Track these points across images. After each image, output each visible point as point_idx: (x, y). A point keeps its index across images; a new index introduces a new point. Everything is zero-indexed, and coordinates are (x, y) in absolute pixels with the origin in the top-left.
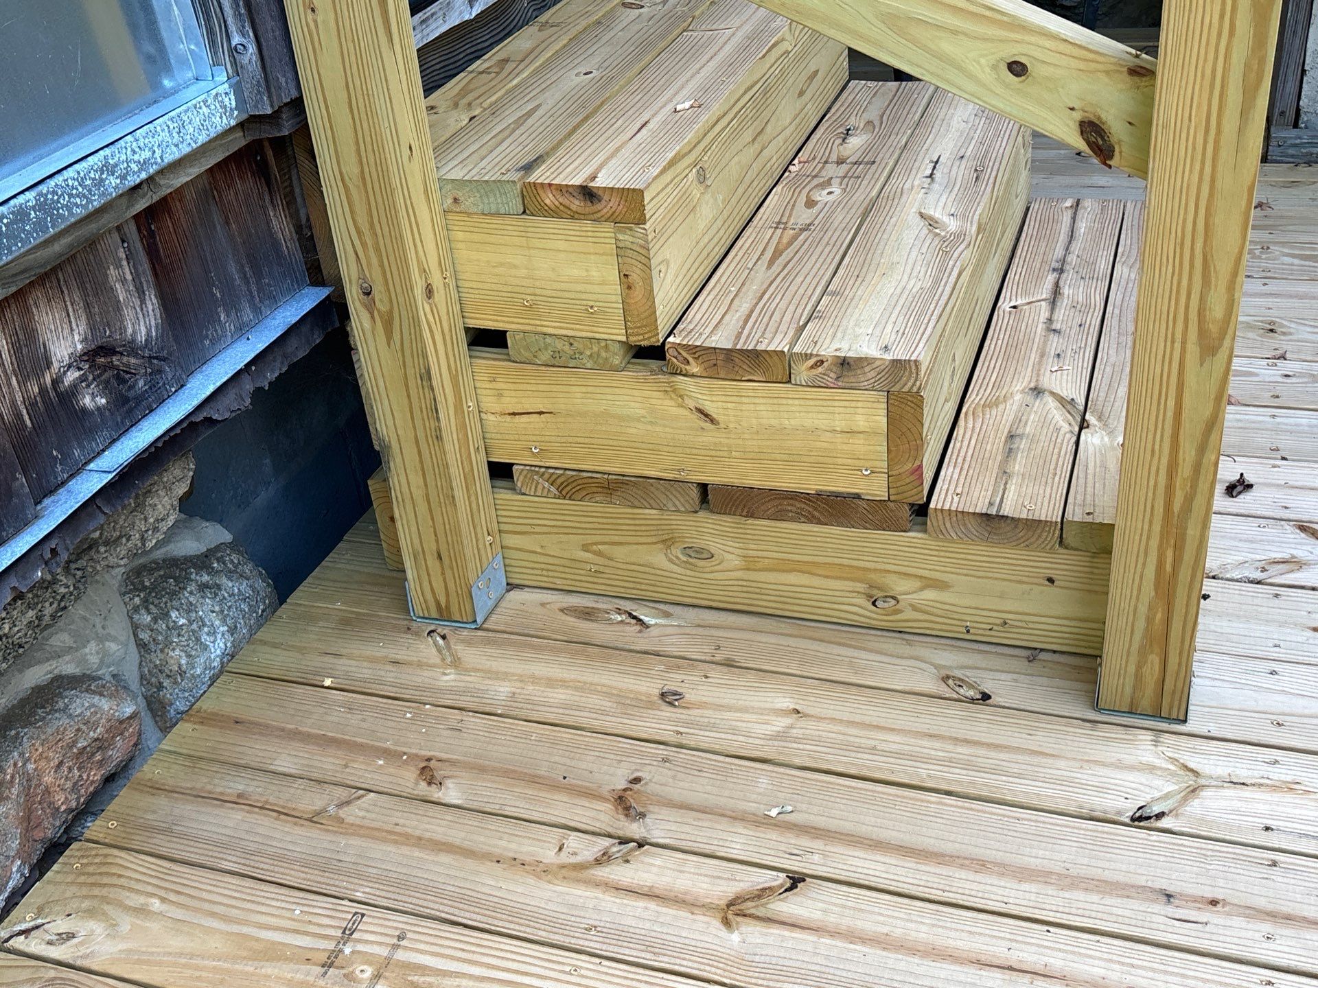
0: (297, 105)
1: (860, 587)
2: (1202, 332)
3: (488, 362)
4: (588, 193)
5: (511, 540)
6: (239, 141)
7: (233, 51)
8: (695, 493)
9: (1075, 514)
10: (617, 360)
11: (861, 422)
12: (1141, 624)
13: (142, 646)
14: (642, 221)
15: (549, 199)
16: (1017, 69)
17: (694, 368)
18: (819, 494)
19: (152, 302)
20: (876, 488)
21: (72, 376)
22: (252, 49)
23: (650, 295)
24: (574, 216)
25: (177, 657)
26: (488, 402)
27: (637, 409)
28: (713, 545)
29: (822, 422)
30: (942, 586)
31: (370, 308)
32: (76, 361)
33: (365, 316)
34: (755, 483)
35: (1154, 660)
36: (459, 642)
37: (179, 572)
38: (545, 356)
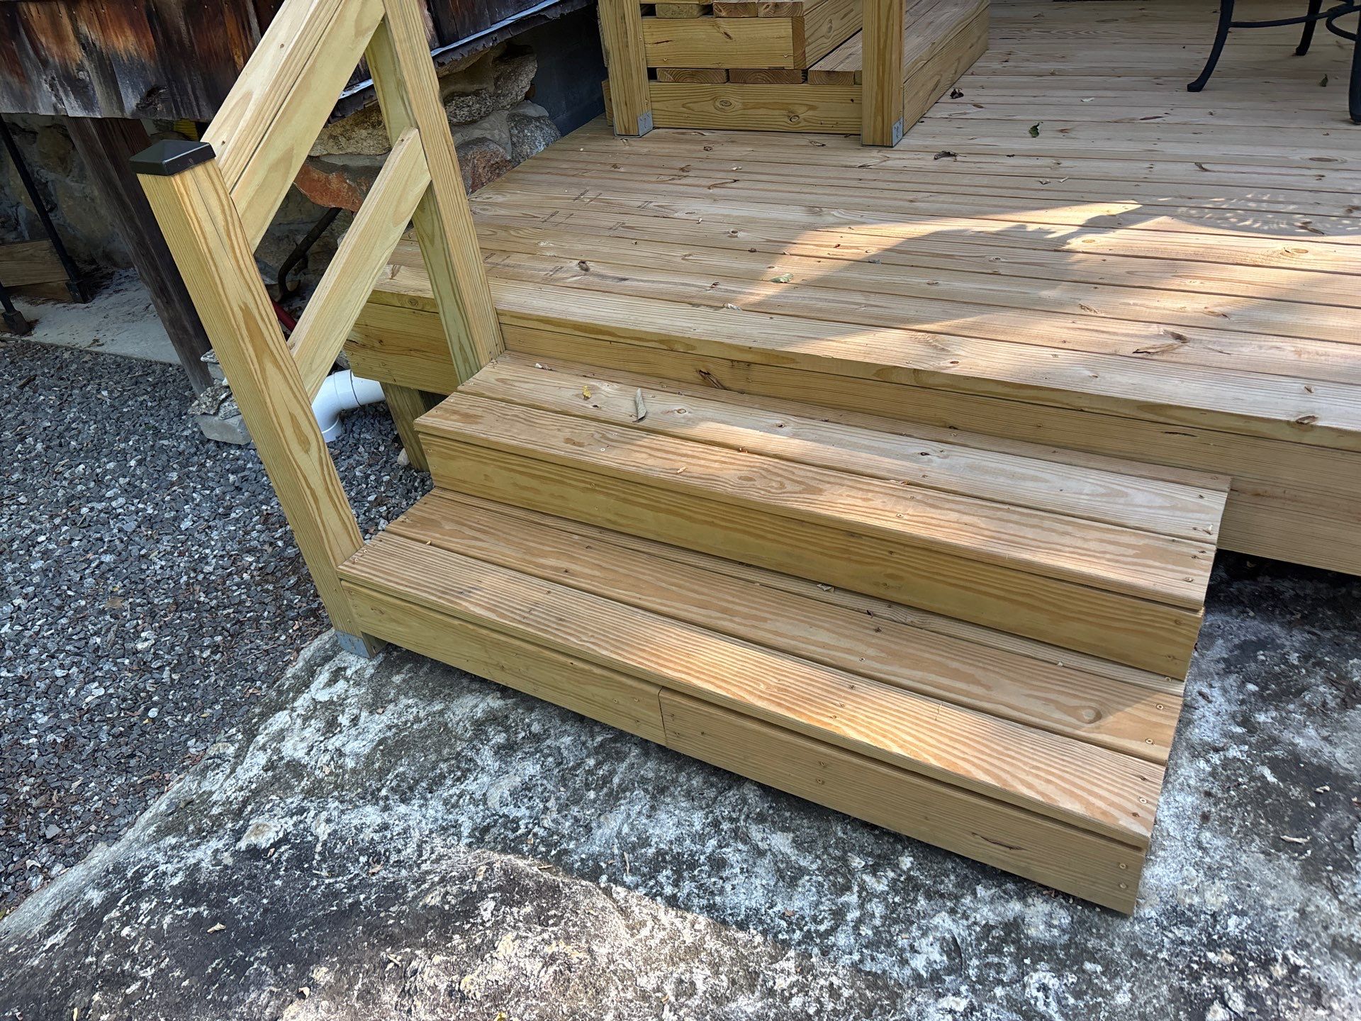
1: (785, 112)
3: (649, 19)
5: (656, 105)
8: (724, 74)
10: (695, 13)
11: (783, 34)
12: (874, 102)
13: (513, 144)
17: (724, 14)
18: (770, 69)
20: (789, 64)
25: (526, 149)
26: (649, 39)
27: (704, 36)
28: (732, 100)
29: (769, 34)
30: (814, 108)
34: (745, 66)
35: (879, 118)
36: (632, 141)
37: (529, 119)
38: (669, 15)
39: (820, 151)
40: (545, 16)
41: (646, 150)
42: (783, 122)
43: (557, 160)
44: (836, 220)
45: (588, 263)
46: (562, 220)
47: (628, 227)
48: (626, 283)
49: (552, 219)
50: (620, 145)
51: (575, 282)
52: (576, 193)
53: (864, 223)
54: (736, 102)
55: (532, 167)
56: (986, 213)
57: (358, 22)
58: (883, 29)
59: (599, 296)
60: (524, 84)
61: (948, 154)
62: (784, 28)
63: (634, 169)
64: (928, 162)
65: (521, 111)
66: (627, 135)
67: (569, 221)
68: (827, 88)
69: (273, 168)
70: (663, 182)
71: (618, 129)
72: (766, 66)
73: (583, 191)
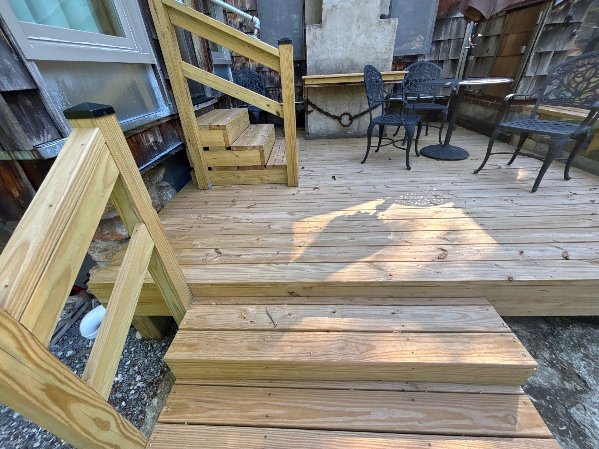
0: (178, 114)
1: (259, 178)
2: (292, 136)
3: (207, 152)
4: (218, 126)
5: (212, 179)
6: (169, 119)
7: (169, 105)
8: (237, 168)
9: (283, 164)
10: (224, 150)
11: (257, 155)
12: (291, 174)
13: (159, 197)
14: (226, 129)
15: (213, 127)
16: (268, 105)
17: (235, 149)
18: (253, 166)
19: (161, 138)
20: (260, 164)
21: (153, 144)
22: (172, 105)
23: (228, 140)
24: (217, 129)
25: (165, 198)
26: (208, 158)
27: (228, 156)
28: (241, 176)
29: (252, 155)
30: (269, 176)
31: (190, 143)
32: (153, 142)
33: (189, 144)
34: (245, 165)
35: (293, 179)
36: (207, 191)
37: (163, 187)
38: (214, 150)
39: (275, 190)
40: (170, 154)
41: (214, 195)
42: (260, 181)
43: (181, 202)
44: (301, 217)
45: (219, 249)
46: (196, 230)
47: (226, 229)
48: (242, 257)
49: (192, 229)
50: (202, 193)
51: (218, 260)
52: (196, 216)
53: (310, 216)
54: (242, 176)
55: (171, 206)
56: (344, 208)
57: (104, 180)
58: (293, 153)
59: (233, 266)
60: (161, 176)
61: (316, 188)
62: (257, 153)
63: (214, 203)
64: (311, 191)
65: (160, 185)
66: (204, 189)
67: (199, 230)
68: (274, 170)
69: (56, 285)
70: (228, 207)
71: (200, 188)
72: (252, 165)
73: (198, 215)
